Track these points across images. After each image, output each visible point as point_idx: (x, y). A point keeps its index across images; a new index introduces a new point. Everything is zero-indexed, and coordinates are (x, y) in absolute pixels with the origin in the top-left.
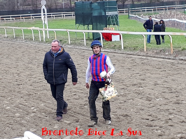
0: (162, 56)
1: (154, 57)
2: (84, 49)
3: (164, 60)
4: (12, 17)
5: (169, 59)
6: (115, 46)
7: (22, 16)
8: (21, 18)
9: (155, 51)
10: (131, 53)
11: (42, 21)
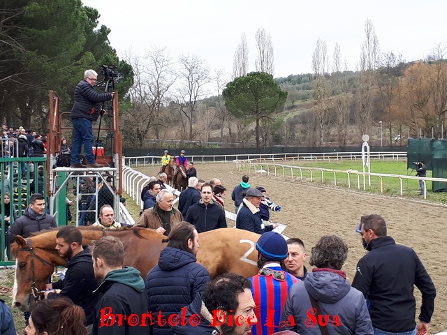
4: (313, 155)
7: (325, 155)
8: (324, 157)
11: (362, 162)
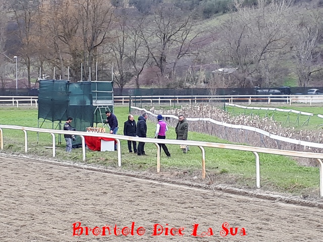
0: (187, 182)
1: (173, 183)
2: (51, 163)
3: (191, 188)
5: (199, 187)
6: (107, 160)
9: (176, 173)
10: (134, 173)
